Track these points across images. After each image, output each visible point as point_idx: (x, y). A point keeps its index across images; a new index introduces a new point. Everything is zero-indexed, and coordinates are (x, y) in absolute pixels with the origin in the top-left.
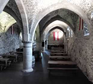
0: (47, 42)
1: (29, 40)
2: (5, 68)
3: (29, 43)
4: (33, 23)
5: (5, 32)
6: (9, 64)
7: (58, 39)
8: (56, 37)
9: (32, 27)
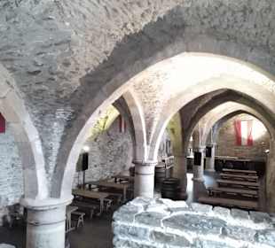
0: (213, 150)
1: (146, 160)
2: (99, 214)
3: (145, 165)
4: (155, 124)
5: (105, 128)
6: (108, 206)
7: (250, 142)
8: (244, 135)
9: (153, 132)
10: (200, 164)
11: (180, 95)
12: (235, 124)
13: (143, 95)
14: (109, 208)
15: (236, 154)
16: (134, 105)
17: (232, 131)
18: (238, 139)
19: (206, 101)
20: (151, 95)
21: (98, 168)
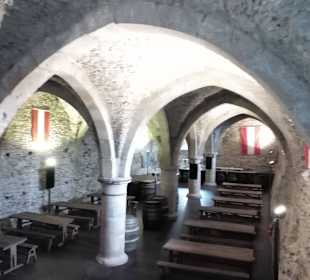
0: (214, 161)
1: (114, 176)
2: (60, 244)
4: (125, 132)
5: (79, 136)
6: (74, 233)
7: (257, 151)
8: (251, 143)
10: (195, 177)
11: (155, 95)
12: (240, 129)
13: (106, 93)
14: (76, 236)
15: (241, 165)
16: (95, 107)
17: (237, 138)
18: (244, 147)
19: (198, 103)
20: (116, 93)
21: (69, 185)
